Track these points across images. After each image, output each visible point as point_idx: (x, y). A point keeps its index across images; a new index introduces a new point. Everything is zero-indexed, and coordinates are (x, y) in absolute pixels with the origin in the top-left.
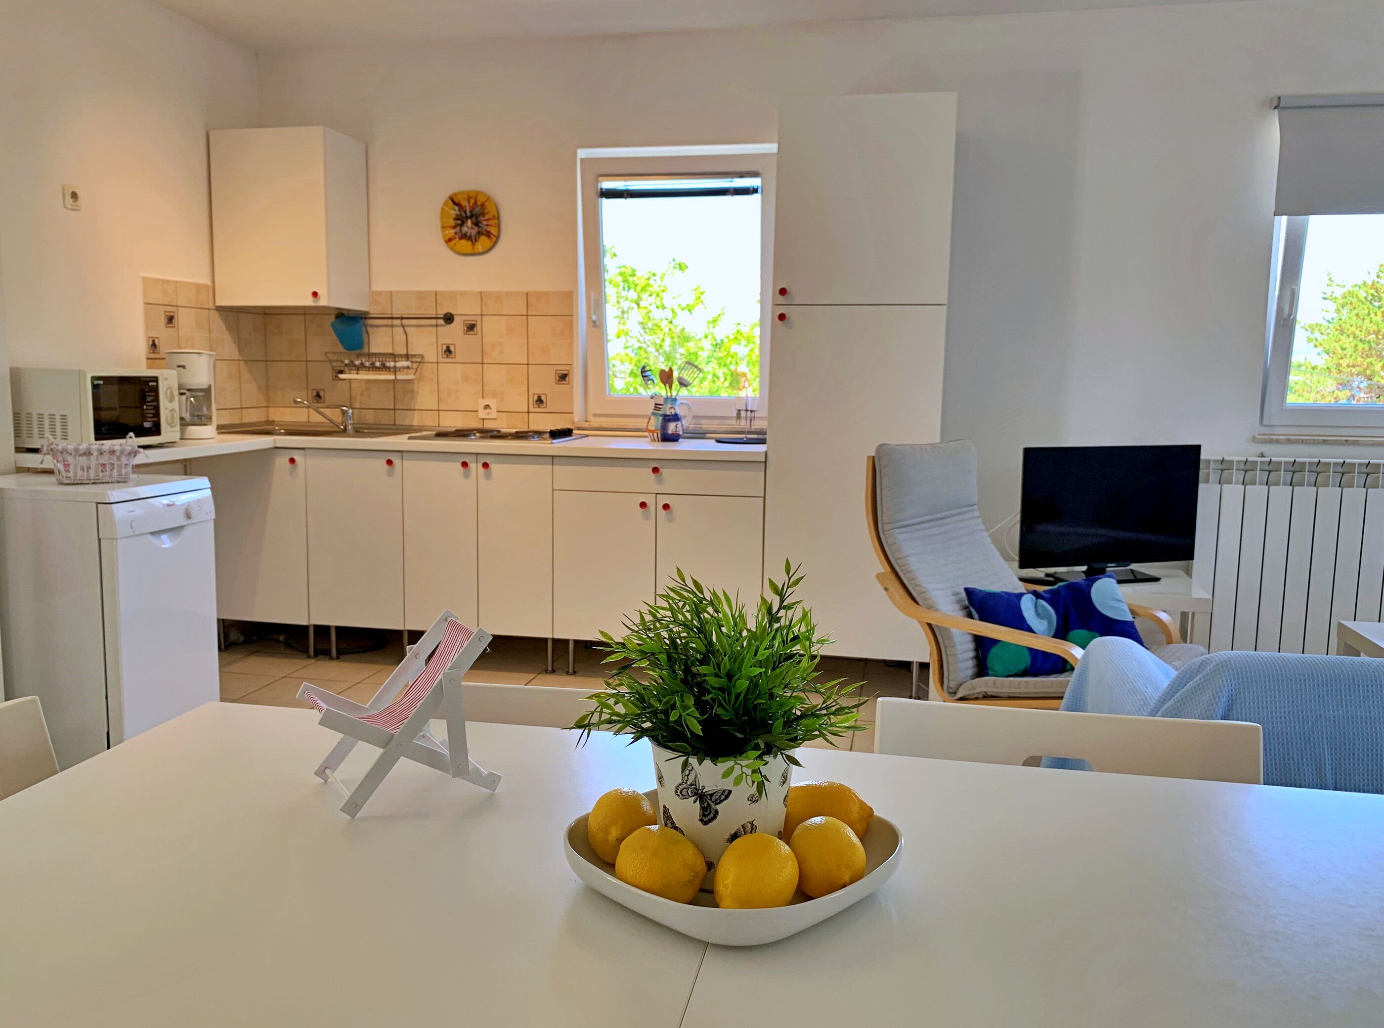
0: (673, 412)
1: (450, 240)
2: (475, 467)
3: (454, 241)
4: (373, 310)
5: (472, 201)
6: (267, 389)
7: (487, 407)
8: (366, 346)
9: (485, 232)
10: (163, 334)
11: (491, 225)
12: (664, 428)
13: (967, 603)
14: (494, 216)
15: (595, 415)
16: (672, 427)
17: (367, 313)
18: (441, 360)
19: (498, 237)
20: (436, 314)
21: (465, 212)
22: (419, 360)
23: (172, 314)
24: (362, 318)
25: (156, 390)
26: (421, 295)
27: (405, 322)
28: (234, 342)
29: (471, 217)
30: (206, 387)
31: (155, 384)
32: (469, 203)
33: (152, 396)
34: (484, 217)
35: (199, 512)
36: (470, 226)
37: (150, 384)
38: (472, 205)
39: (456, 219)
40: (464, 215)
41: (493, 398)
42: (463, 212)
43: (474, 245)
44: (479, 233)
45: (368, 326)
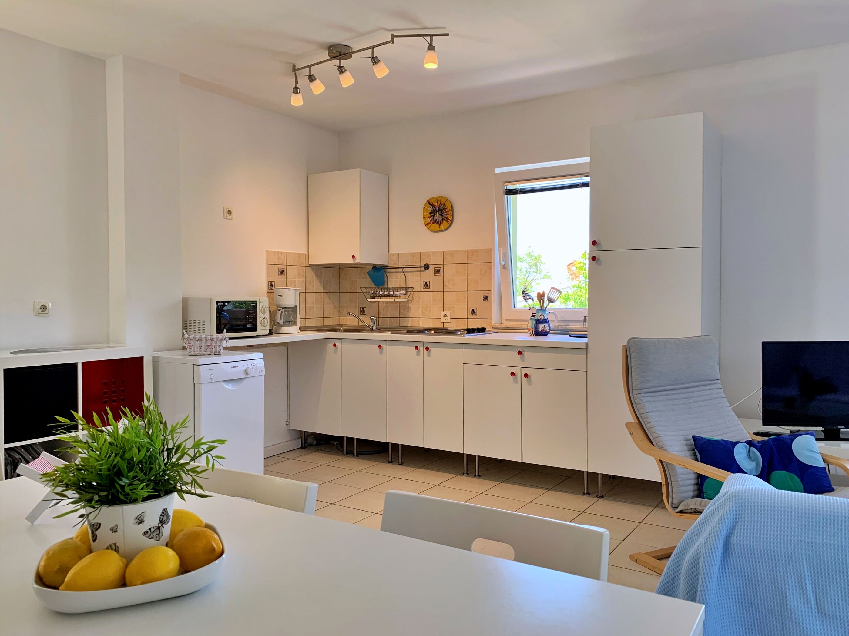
0: (542, 317)
1: (428, 224)
2: (422, 349)
3: (430, 225)
4: (390, 265)
5: (439, 202)
6: (340, 308)
7: (445, 316)
8: (386, 283)
9: (445, 219)
10: (277, 280)
11: (448, 215)
12: (536, 327)
13: (694, 446)
14: (450, 209)
15: (506, 320)
16: (541, 327)
17: (387, 266)
18: (422, 290)
19: (452, 221)
20: (421, 265)
21: (436, 209)
22: (411, 290)
23: (283, 269)
24: (383, 268)
25: (255, 308)
26: (413, 255)
27: (404, 270)
28: (320, 283)
29: (438, 211)
30: (293, 306)
31: (255, 305)
32: (437, 203)
33: (253, 311)
34: (445, 210)
35: (255, 371)
36: (438, 216)
37: (252, 305)
38: (439, 204)
39: (431, 213)
40: (435, 210)
41: (449, 310)
42: (434, 209)
43: (440, 226)
44: (443, 219)
45: (387, 272)
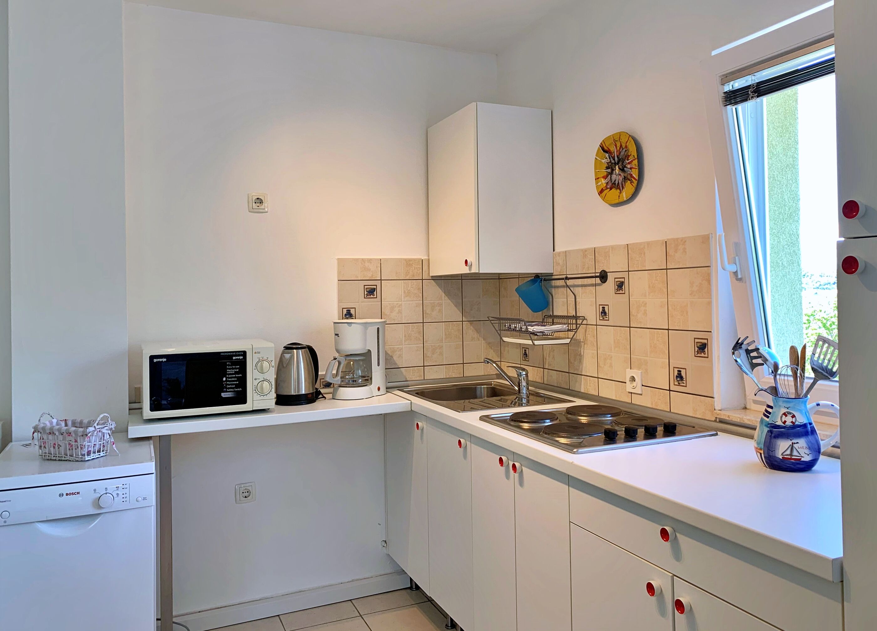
1: (602, 191)
3: (605, 192)
7: (633, 379)
9: (630, 177)
10: (361, 305)
11: (634, 168)
12: (772, 445)
14: (636, 157)
16: (785, 447)
19: (641, 181)
20: (595, 273)
21: (614, 159)
22: (583, 322)
23: (375, 287)
25: (242, 363)
26: (585, 253)
28: (457, 306)
29: (618, 163)
30: (366, 352)
31: (241, 357)
32: (616, 147)
33: (237, 368)
34: (628, 160)
35: (124, 500)
36: (617, 172)
37: (234, 358)
38: (618, 148)
39: (607, 168)
40: (613, 161)
41: (639, 368)
42: (612, 159)
43: (621, 193)
44: (625, 179)
45: (552, 287)
